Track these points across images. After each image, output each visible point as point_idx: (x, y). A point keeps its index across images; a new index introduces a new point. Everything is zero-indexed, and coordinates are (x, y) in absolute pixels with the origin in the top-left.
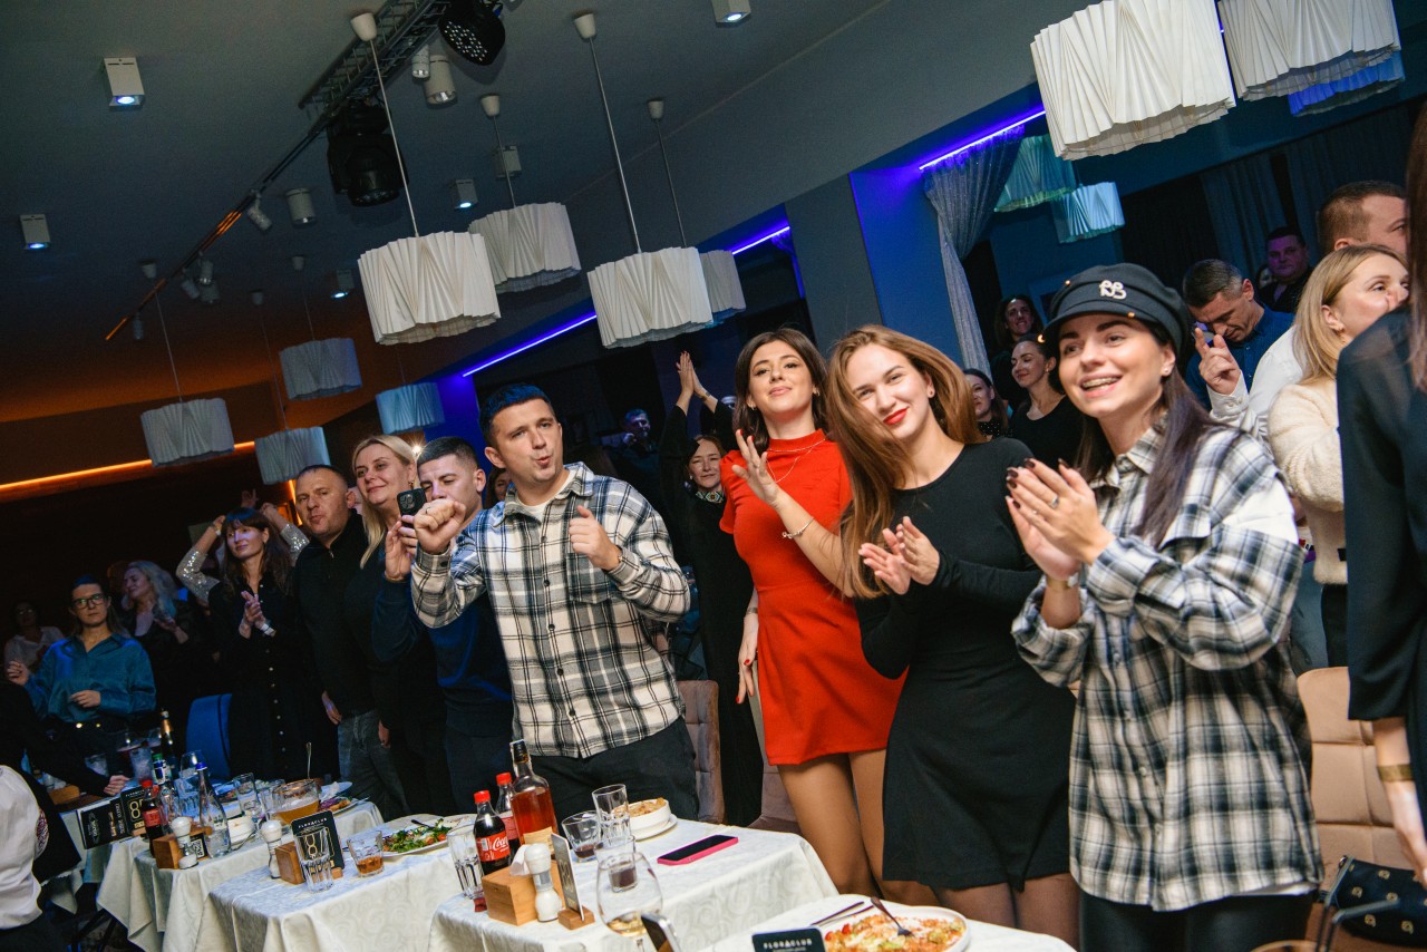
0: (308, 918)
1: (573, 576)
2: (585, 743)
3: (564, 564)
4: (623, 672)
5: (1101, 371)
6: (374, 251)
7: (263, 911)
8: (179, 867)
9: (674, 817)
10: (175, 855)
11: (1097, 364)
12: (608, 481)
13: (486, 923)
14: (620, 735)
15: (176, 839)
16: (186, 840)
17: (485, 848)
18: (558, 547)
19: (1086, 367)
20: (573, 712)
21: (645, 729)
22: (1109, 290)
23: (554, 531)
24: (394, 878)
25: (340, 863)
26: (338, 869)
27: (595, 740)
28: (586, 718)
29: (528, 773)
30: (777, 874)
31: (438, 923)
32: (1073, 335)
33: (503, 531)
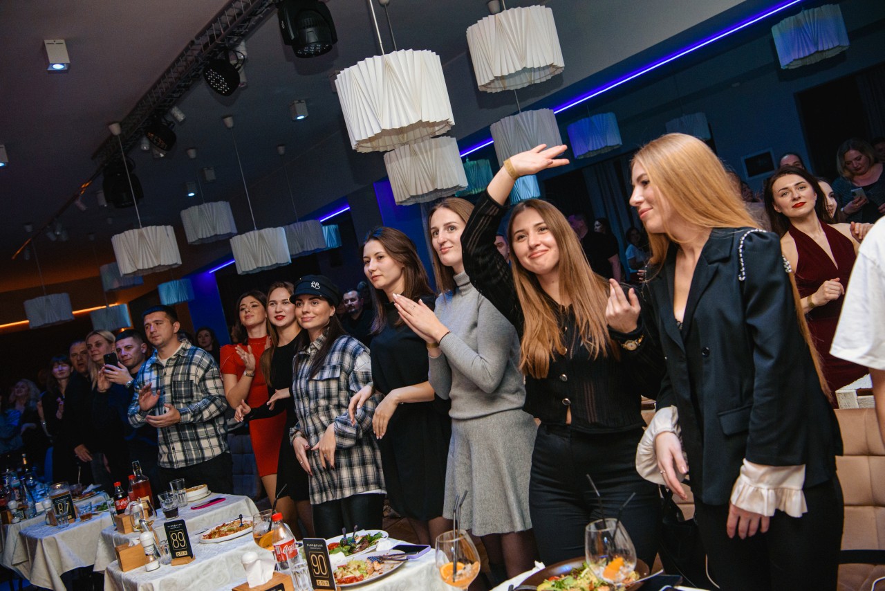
0: (54, 538)
1: (175, 391)
2: (177, 462)
3: (171, 385)
4: (196, 433)
5: (308, 315)
6: (118, 235)
7: (36, 537)
8: (12, 523)
9: (210, 491)
10: (9, 518)
11: (307, 312)
12: (196, 349)
13: (116, 534)
14: (192, 460)
15: (10, 510)
16: (15, 511)
17: (118, 505)
18: (170, 378)
19: (304, 313)
20: (174, 449)
21: (203, 458)
22: (314, 285)
23: (169, 371)
24: (94, 521)
25: (74, 517)
26: (73, 519)
27: (181, 461)
28: (179, 451)
29: (140, 474)
30: (233, 511)
31: (101, 537)
32: (301, 300)
33: (151, 371)
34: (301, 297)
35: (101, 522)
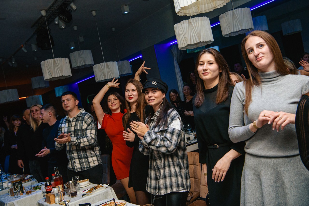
0: (13, 203)
1: (76, 134)
2: (77, 169)
3: (74, 131)
4: (86, 154)
5: (152, 98)
6: (44, 61)
7: (4, 202)
11: (151, 97)
12: (87, 113)
13: (46, 203)
17: (47, 189)
18: (74, 127)
19: (150, 97)
20: (75, 162)
22: (154, 83)
23: (74, 124)
24: (33, 195)
25: (23, 192)
26: (22, 193)
27: (79, 168)
28: (77, 163)
29: (58, 173)
30: (105, 194)
31: (38, 204)
32: (148, 91)
33: (65, 123)
34: (147, 89)
35: (36, 195)
